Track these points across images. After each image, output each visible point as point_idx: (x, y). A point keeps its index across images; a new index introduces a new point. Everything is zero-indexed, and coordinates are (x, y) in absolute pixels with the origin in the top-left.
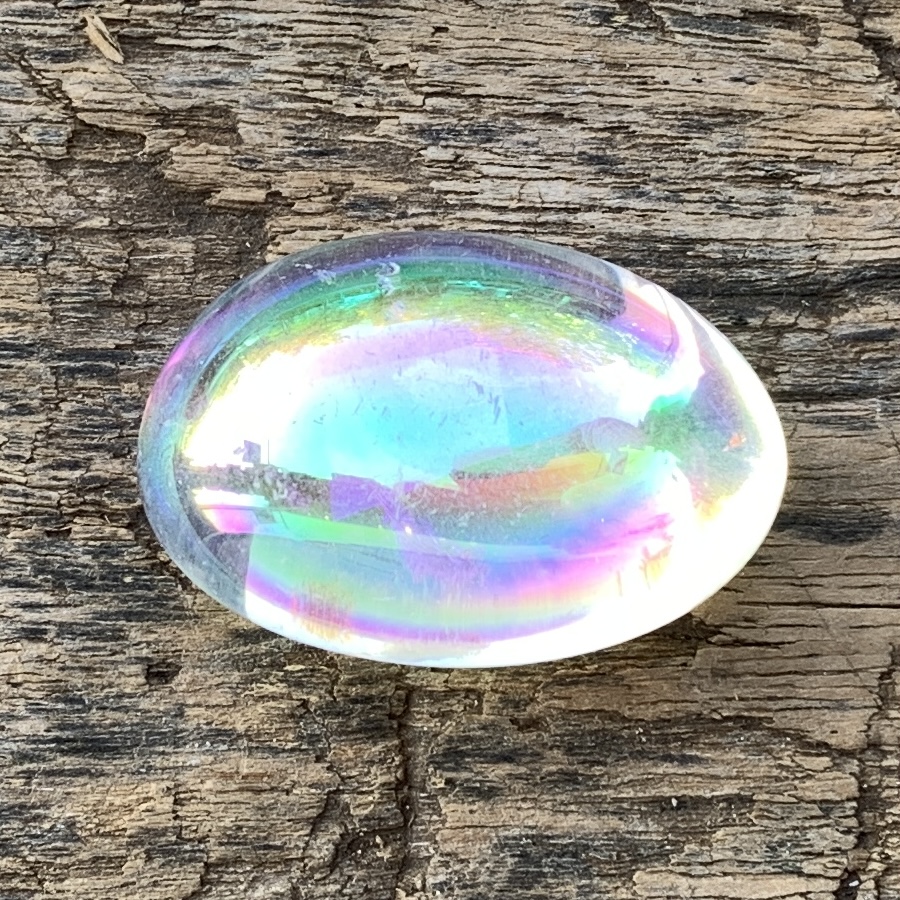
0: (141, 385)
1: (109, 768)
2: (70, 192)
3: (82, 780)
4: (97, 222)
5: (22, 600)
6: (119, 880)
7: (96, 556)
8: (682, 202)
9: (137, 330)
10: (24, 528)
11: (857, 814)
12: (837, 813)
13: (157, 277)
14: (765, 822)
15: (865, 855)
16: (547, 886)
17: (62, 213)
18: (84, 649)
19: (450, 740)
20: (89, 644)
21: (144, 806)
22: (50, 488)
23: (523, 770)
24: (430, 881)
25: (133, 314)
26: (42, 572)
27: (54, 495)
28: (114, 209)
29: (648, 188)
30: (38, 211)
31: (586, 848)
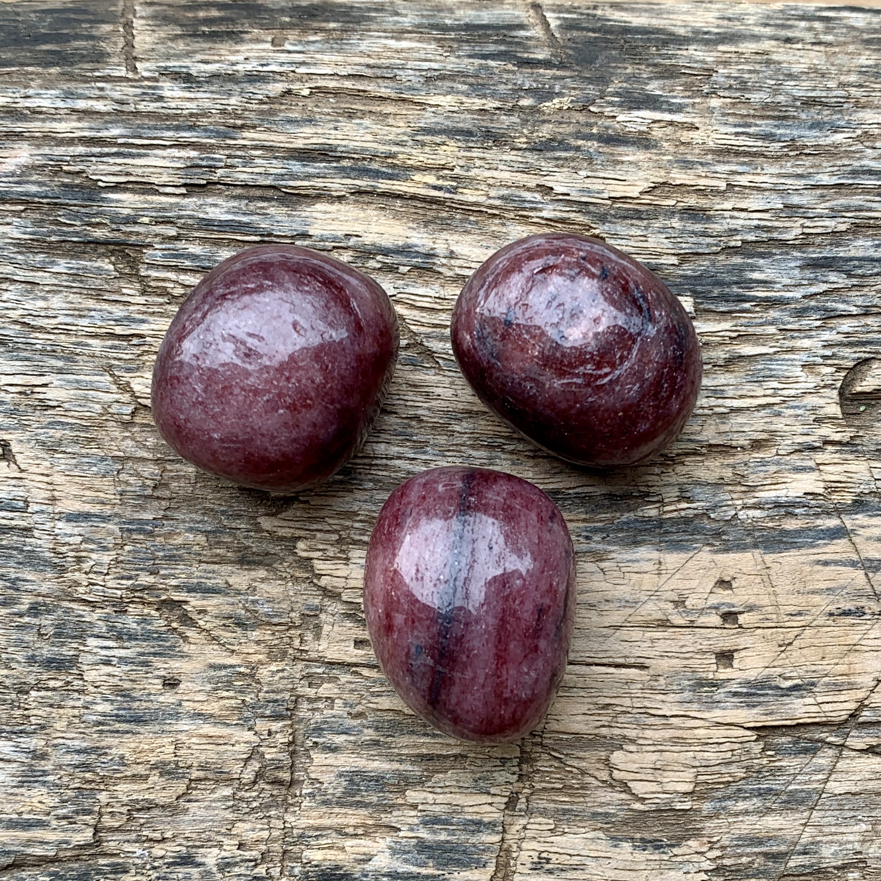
0: (165, 539)
1: (142, 730)
2: (133, 439)
3: (128, 736)
4: (145, 455)
5: (101, 645)
6: (145, 786)
7: (138, 624)
8: (445, 456)
9: (165, 510)
10: (102, 608)
11: (519, 765)
12: (509, 764)
13: (176, 484)
14: (472, 768)
15: (522, 785)
16: (362, 796)
17: (128, 449)
18: (132, 670)
19: (316, 723)
20: (134, 668)
21: (159, 750)
22: (117, 589)
23: (352, 738)
24: (304, 791)
25: (163, 503)
26: (111, 631)
27: (119, 592)
28: (154, 449)
29: (428, 449)
30: (116, 448)
31: (383, 778)
